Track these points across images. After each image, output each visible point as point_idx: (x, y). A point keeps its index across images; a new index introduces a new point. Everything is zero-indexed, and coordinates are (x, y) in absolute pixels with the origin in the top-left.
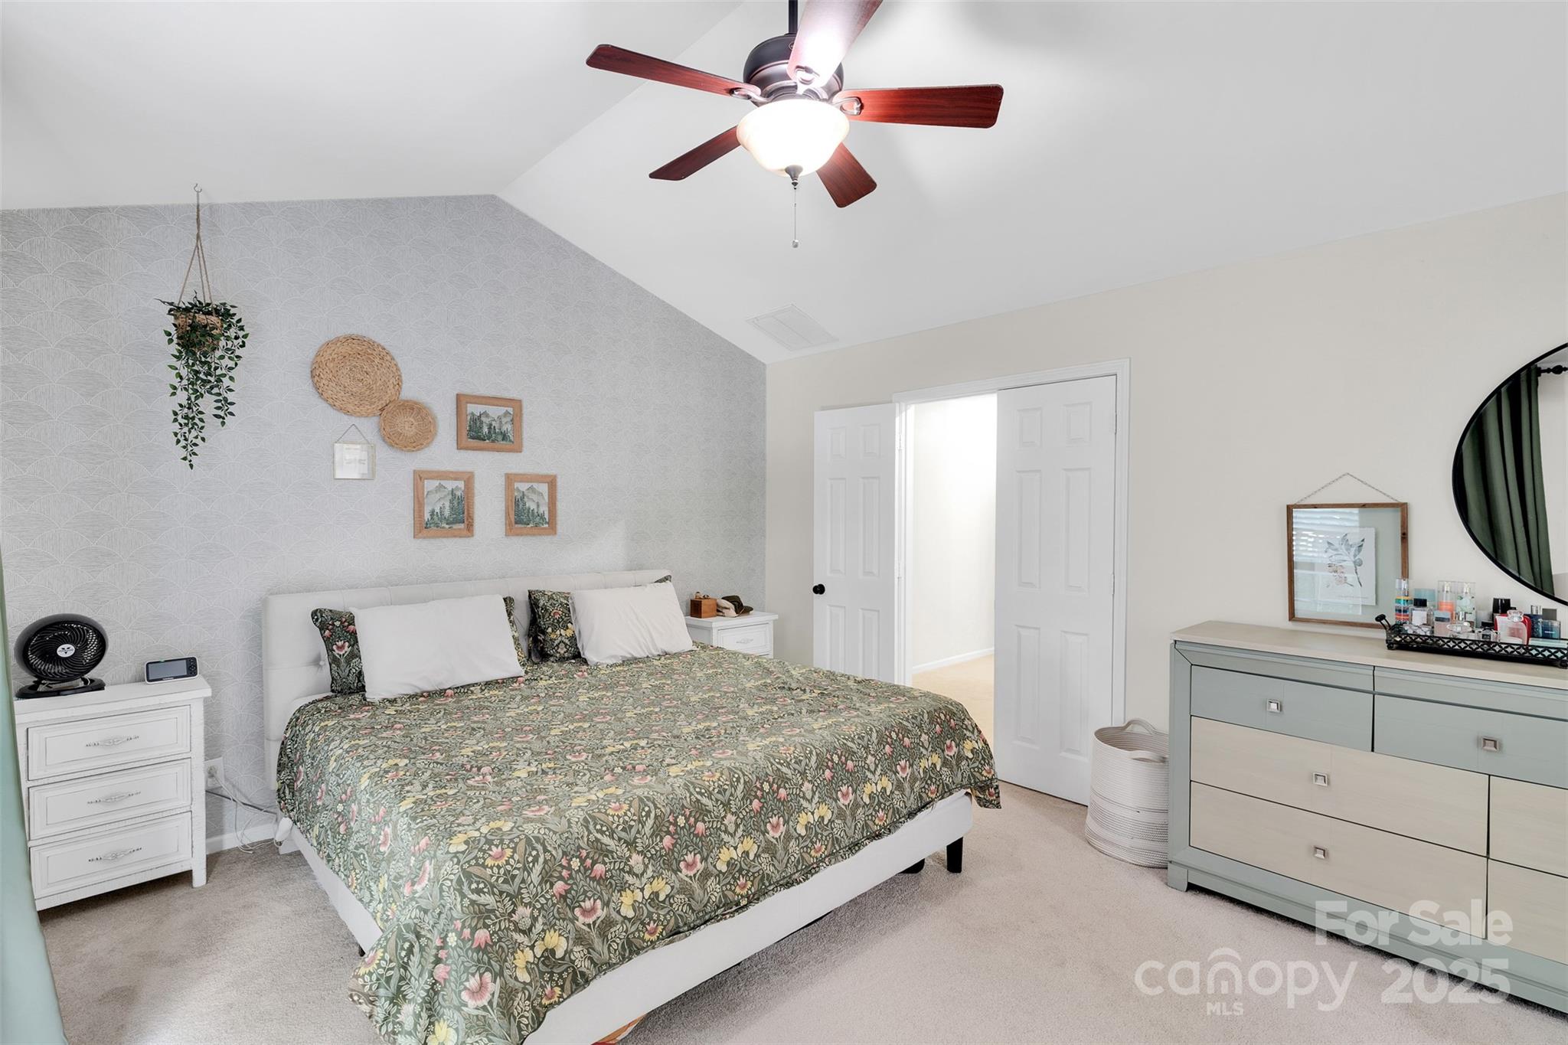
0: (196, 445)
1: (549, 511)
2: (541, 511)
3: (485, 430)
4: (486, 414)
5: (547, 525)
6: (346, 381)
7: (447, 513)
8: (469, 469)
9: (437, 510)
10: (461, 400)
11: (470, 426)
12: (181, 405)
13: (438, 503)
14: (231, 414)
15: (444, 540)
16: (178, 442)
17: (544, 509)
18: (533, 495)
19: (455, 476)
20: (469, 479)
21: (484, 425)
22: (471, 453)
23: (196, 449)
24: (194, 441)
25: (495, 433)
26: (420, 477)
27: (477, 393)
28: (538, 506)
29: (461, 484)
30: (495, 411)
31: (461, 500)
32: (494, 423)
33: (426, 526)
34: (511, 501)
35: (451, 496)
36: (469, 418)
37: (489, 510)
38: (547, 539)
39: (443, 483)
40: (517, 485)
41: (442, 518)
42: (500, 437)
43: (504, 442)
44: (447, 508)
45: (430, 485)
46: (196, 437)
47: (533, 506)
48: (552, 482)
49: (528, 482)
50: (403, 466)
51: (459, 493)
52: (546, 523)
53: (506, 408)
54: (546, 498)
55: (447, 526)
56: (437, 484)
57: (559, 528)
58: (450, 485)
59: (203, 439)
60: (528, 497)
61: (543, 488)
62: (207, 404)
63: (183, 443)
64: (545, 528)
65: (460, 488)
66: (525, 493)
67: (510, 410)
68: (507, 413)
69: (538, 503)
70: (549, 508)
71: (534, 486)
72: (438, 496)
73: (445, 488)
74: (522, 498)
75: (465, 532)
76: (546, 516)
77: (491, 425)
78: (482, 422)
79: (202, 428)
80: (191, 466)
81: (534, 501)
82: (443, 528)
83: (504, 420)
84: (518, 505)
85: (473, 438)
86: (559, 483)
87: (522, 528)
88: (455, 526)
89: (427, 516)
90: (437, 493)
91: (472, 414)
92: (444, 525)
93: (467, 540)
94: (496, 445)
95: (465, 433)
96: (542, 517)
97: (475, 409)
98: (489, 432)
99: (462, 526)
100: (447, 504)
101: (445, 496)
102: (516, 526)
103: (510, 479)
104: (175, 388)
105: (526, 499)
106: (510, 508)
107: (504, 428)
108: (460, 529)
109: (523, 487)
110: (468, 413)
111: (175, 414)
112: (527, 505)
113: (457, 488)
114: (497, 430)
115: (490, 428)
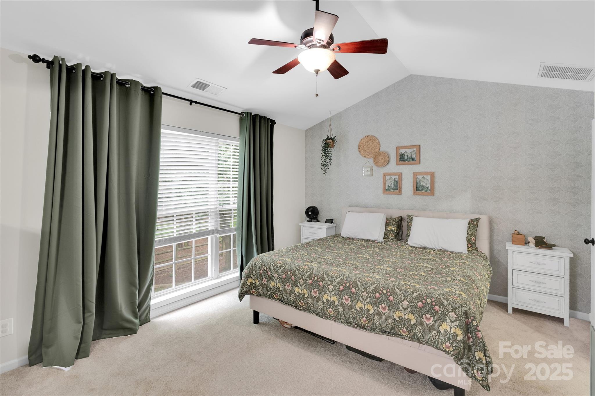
0: (327, 170)
1: (431, 186)
2: (427, 186)
3: (406, 157)
4: (406, 152)
5: (430, 192)
6: (366, 149)
7: (393, 186)
8: (400, 172)
9: (390, 185)
10: (398, 148)
11: (400, 157)
12: (323, 162)
13: (390, 183)
14: (332, 162)
15: (392, 195)
16: (322, 170)
17: (429, 185)
18: (424, 180)
19: (395, 174)
20: (400, 175)
21: (406, 156)
22: (401, 166)
23: (327, 171)
24: (327, 169)
25: (409, 158)
26: (385, 175)
27: (404, 145)
28: (426, 184)
29: (397, 177)
30: (409, 151)
31: (397, 182)
32: (409, 155)
33: (387, 190)
34: (415, 182)
35: (394, 181)
36: (400, 154)
37: (407, 186)
38: (430, 197)
39: (392, 176)
40: (417, 176)
41: (391, 188)
42: (411, 160)
43: (413, 161)
44: (393, 185)
45: (388, 177)
46: (327, 168)
47: (424, 184)
48: (433, 175)
49: (422, 175)
50: (379, 172)
51: (396, 180)
52: (430, 191)
53: (413, 149)
54: (430, 181)
55: (393, 191)
56: (390, 177)
57: (437, 193)
58: (394, 177)
59: (329, 169)
60: (422, 181)
61: (429, 177)
62: (328, 160)
63: (323, 170)
64: (429, 193)
65: (397, 178)
66: (421, 179)
67: (415, 149)
68: (414, 150)
69: (426, 183)
70: (431, 185)
71: (425, 177)
72: (390, 181)
73: (392, 178)
74: (420, 181)
75: (398, 193)
76: (430, 188)
77: (408, 155)
78: (405, 155)
79: (328, 166)
80: (325, 175)
81: (424, 182)
82: (392, 191)
83: (413, 153)
84: (418, 184)
85: (401, 161)
86: (437, 175)
87: (419, 192)
88: (395, 191)
89: (387, 187)
90: (390, 180)
91: (401, 153)
92: (392, 190)
93: (399, 196)
94: (409, 162)
95: (398, 159)
96: (427, 188)
97: (402, 151)
98: (407, 158)
99: (397, 191)
100: (393, 183)
101: (392, 181)
102: (417, 191)
103: (415, 174)
104: (322, 158)
105: (421, 182)
106: (414, 185)
107: (413, 156)
108: (396, 192)
109: (420, 177)
110: (400, 153)
111: (322, 163)
112: (422, 184)
113: (396, 178)
114: (410, 157)
115: (407, 157)
